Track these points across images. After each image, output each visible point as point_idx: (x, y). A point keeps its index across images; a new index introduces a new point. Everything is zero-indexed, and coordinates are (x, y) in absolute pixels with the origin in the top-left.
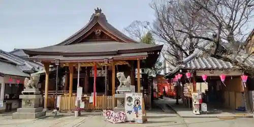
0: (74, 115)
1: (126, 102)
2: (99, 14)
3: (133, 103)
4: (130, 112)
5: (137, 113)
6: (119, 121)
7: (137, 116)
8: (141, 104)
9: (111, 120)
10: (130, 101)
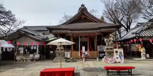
0: (83, 60)
1: (115, 53)
2: (83, 7)
3: (118, 53)
4: (117, 58)
5: (121, 58)
6: (113, 62)
7: (121, 60)
8: (123, 54)
9: (109, 62)
10: (117, 53)
